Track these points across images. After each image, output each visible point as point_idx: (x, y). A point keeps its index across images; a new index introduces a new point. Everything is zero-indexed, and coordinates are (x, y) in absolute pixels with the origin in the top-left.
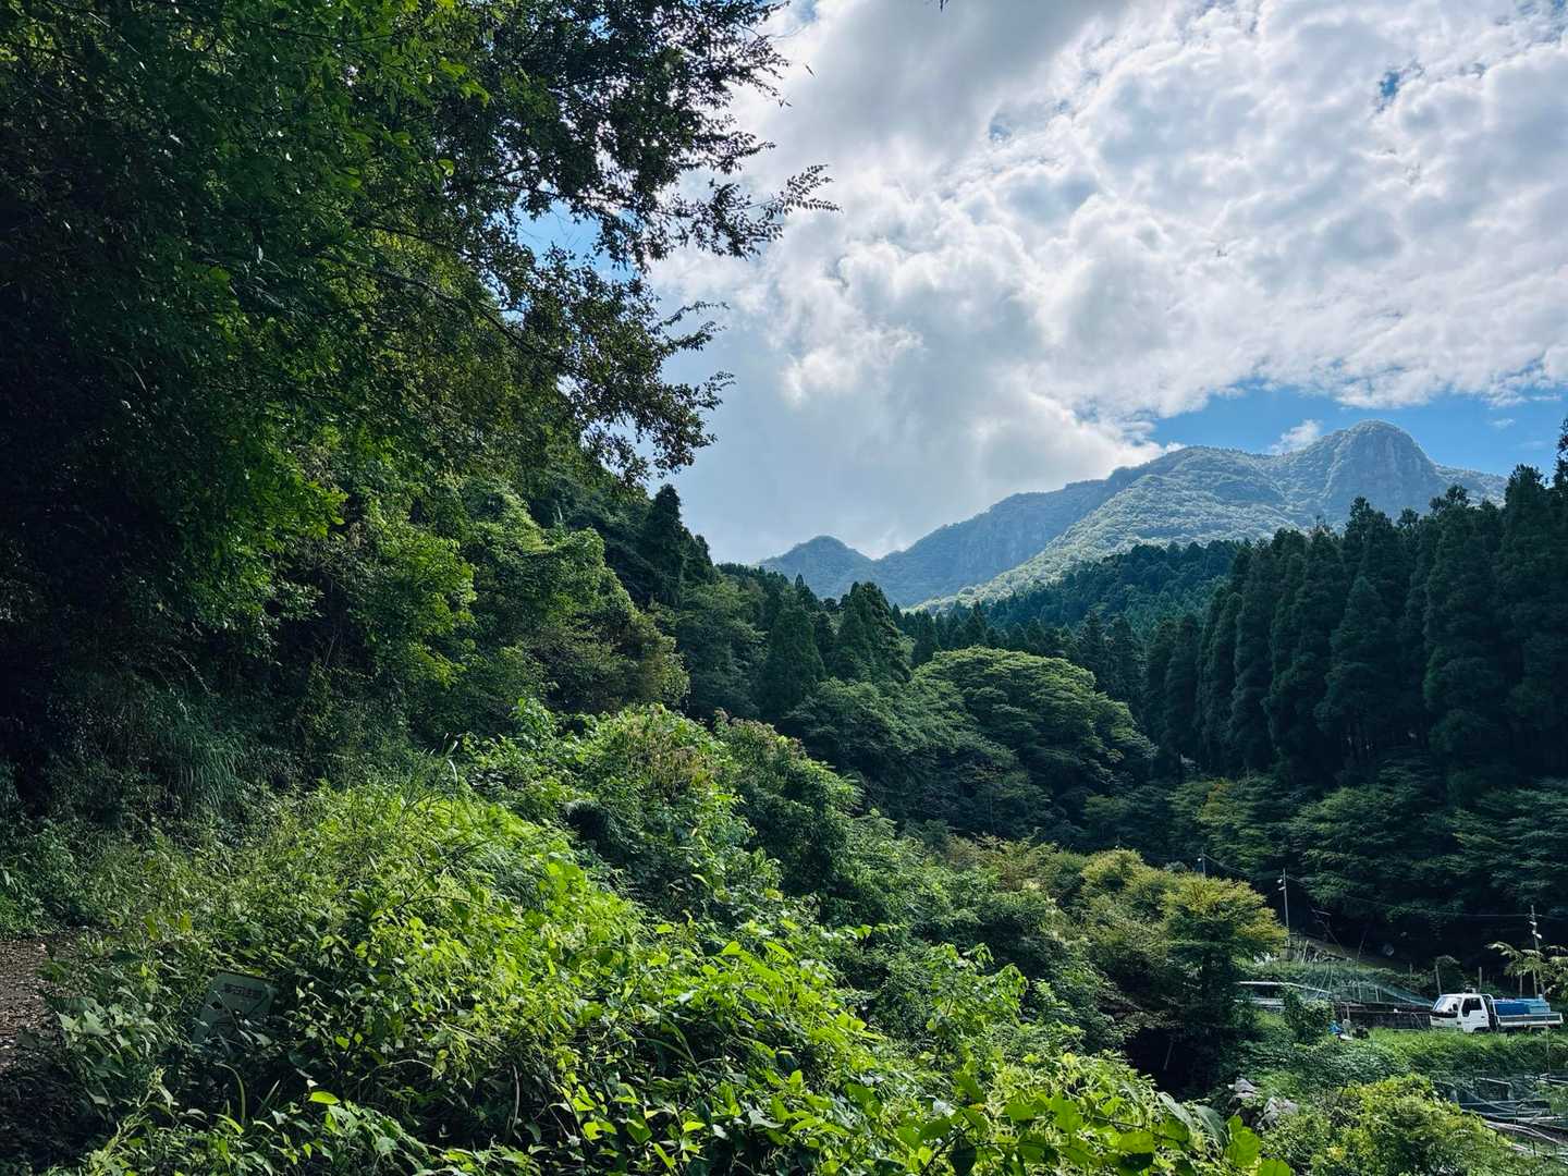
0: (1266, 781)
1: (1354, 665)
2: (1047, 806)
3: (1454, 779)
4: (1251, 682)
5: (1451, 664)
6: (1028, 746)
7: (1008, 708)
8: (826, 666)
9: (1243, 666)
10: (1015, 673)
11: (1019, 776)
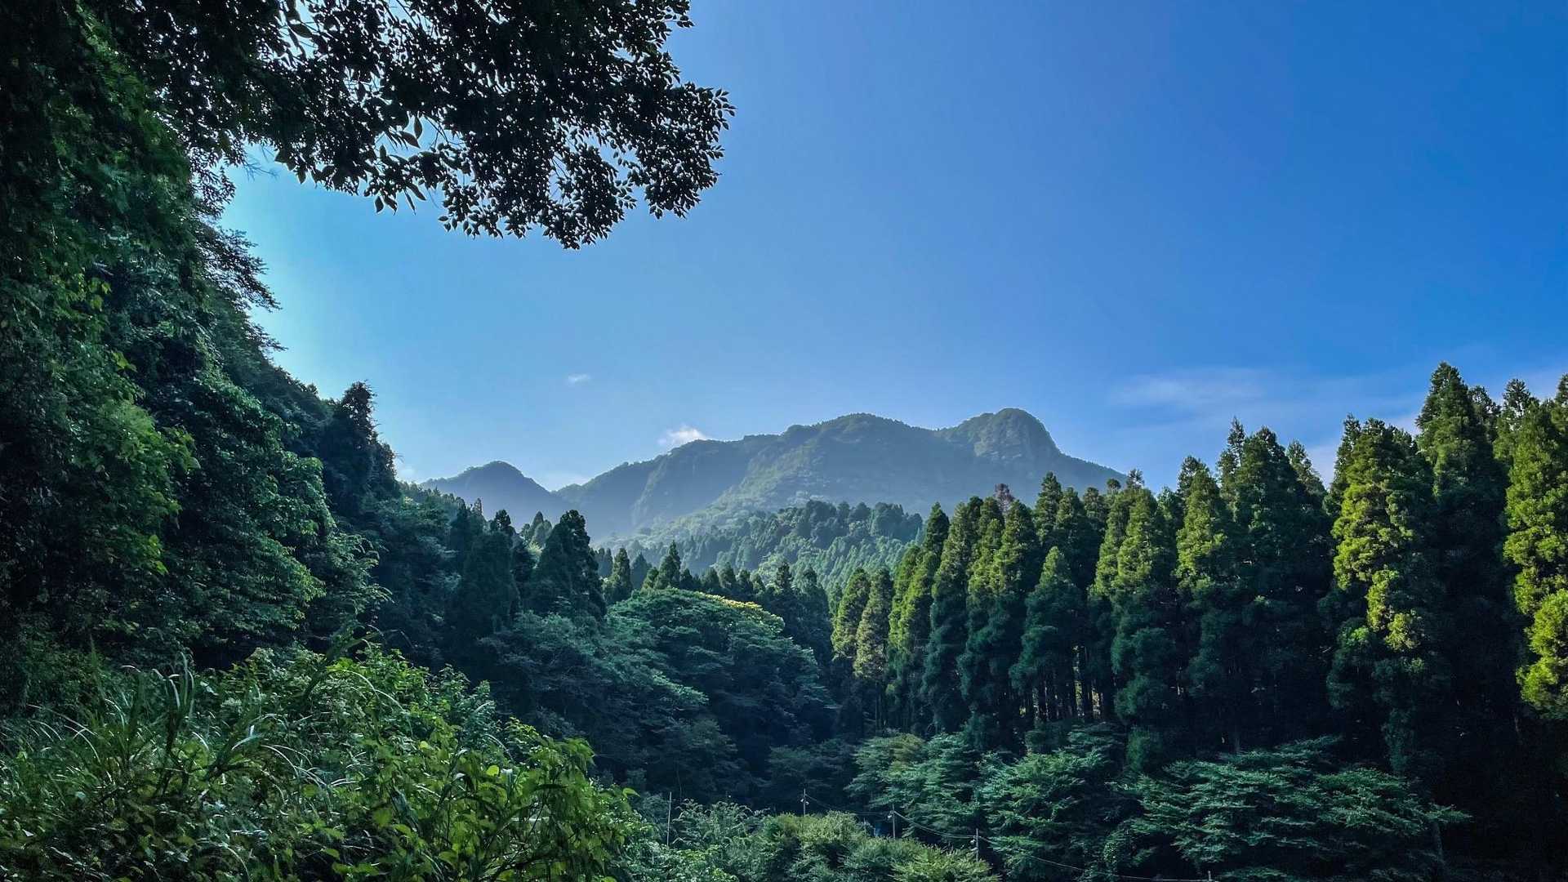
0: (956, 740)
1: (1045, 628)
2: (733, 757)
3: (1136, 743)
4: (945, 638)
5: (1138, 634)
6: (718, 692)
7: (702, 650)
8: (522, 596)
9: (940, 620)
10: (713, 616)
11: (711, 723)
